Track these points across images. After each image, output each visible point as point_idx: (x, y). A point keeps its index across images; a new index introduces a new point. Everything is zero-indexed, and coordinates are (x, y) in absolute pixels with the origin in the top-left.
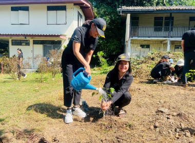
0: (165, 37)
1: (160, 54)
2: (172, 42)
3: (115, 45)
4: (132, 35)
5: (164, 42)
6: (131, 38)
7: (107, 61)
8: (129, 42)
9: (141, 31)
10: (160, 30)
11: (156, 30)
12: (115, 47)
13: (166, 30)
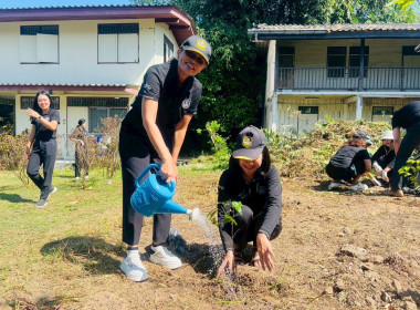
0: (351, 90)
1: (343, 125)
2: (367, 101)
3: (244, 107)
4: (279, 86)
5: (350, 100)
6: (278, 93)
7: (228, 142)
8: (275, 100)
9: (299, 76)
10: (340, 74)
11: (331, 74)
12: (243, 110)
13: (354, 74)
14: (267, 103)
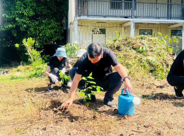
3: (53, 28)
4: (79, 13)
5: (126, 25)
6: (78, 18)
8: (76, 23)
12: (53, 31)
13: (128, 7)
14: (69, 26)
